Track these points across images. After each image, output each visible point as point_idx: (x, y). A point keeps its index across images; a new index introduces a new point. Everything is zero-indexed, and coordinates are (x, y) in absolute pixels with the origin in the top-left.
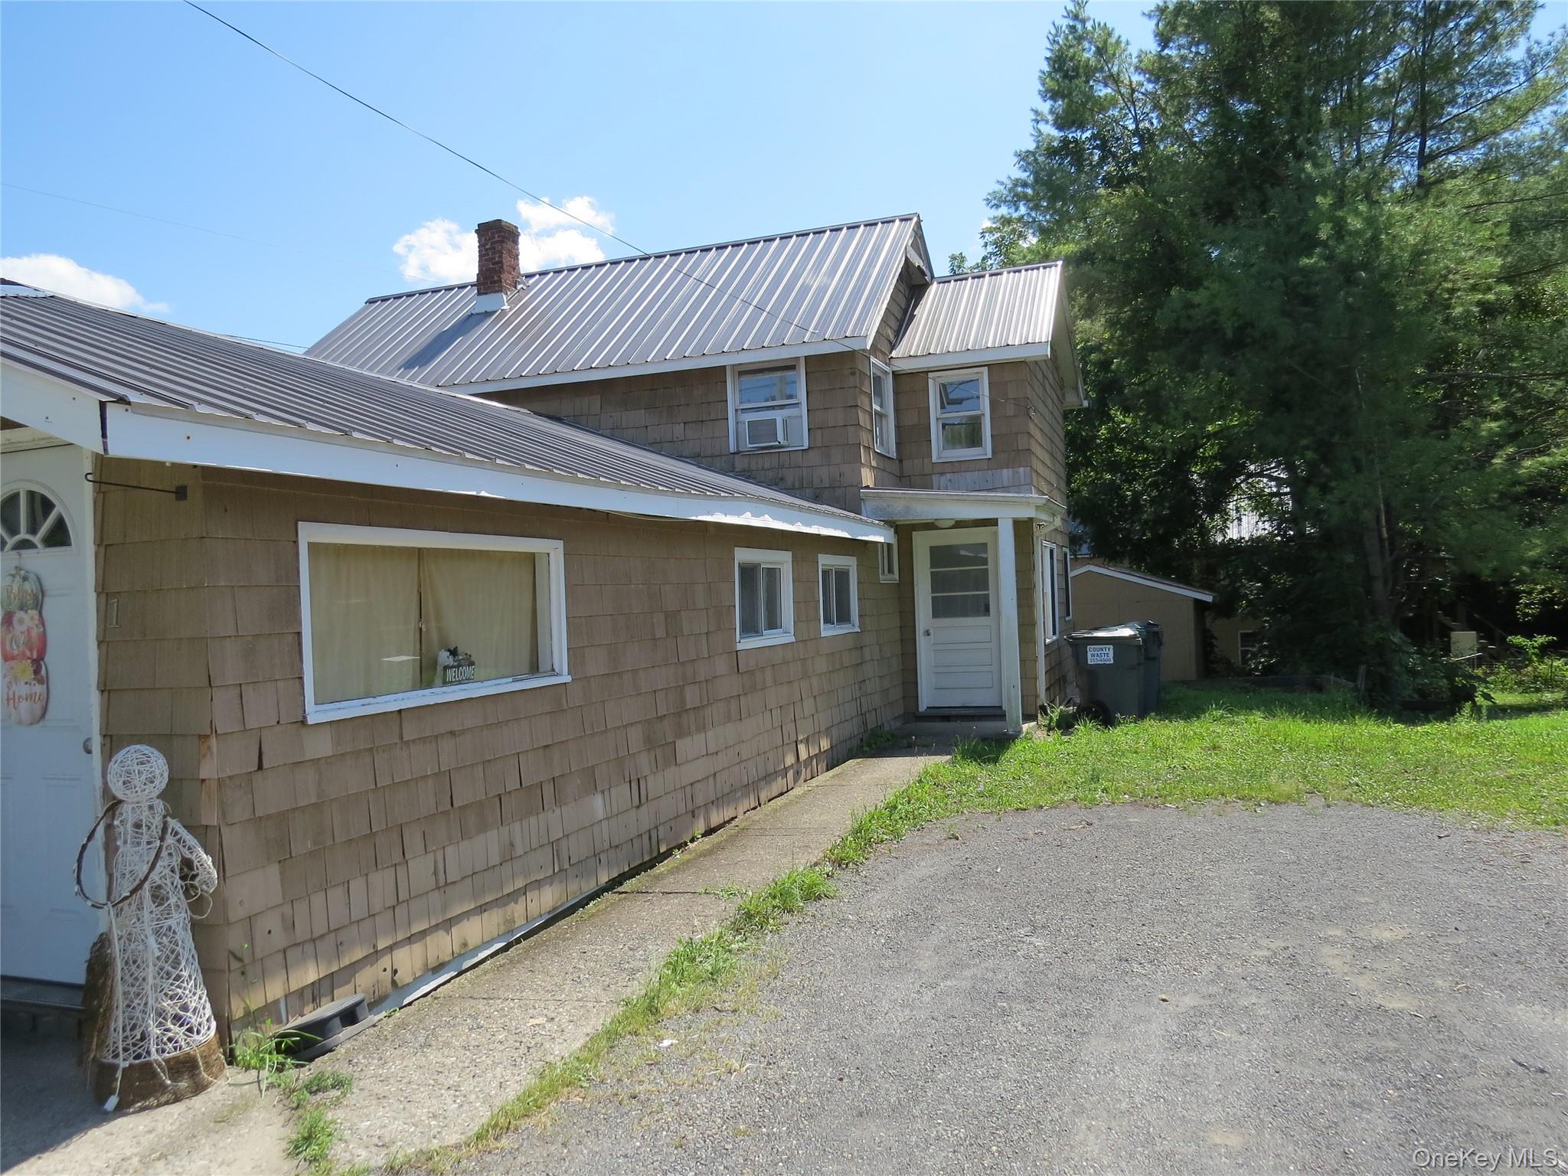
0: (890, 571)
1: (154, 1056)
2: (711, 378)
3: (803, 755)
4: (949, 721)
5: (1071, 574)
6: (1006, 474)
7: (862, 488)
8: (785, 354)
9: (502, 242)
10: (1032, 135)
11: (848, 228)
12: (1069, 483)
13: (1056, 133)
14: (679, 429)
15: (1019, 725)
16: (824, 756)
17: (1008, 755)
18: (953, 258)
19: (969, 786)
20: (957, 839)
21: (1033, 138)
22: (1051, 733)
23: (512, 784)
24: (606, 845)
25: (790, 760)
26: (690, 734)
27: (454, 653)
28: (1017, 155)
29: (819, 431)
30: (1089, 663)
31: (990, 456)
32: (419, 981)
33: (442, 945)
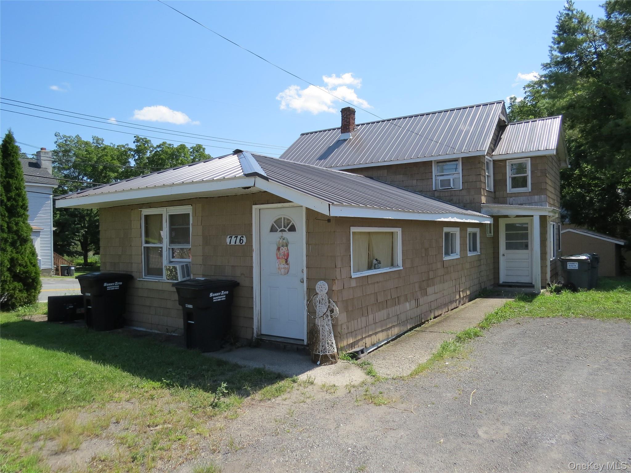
0: (490, 232)
1: (327, 353)
2: (427, 164)
3: (462, 296)
4: (511, 287)
5: (561, 232)
6: (536, 197)
7: (482, 204)
8: (454, 156)
9: (350, 115)
10: (549, 55)
11: (476, 106)
12: (561, 193)
13: (559, 54)
14: (414, 182)
15: (539, 290)
16: (467, 297)
17: (535, 300)
18: (511, 99)
19: (522, 309)
20: (520, 324)
21: (549, 57)
22: (552, 293)
23: (389, 298)
24: (409, 318)
25: (458, 297)
26: (430, 286)
27: (377, 260)
28: (542, 65)
29: (466, 183)
30: (568, 268)
31: (530, 191)
32: (370, 348)
33: (374, 339)
